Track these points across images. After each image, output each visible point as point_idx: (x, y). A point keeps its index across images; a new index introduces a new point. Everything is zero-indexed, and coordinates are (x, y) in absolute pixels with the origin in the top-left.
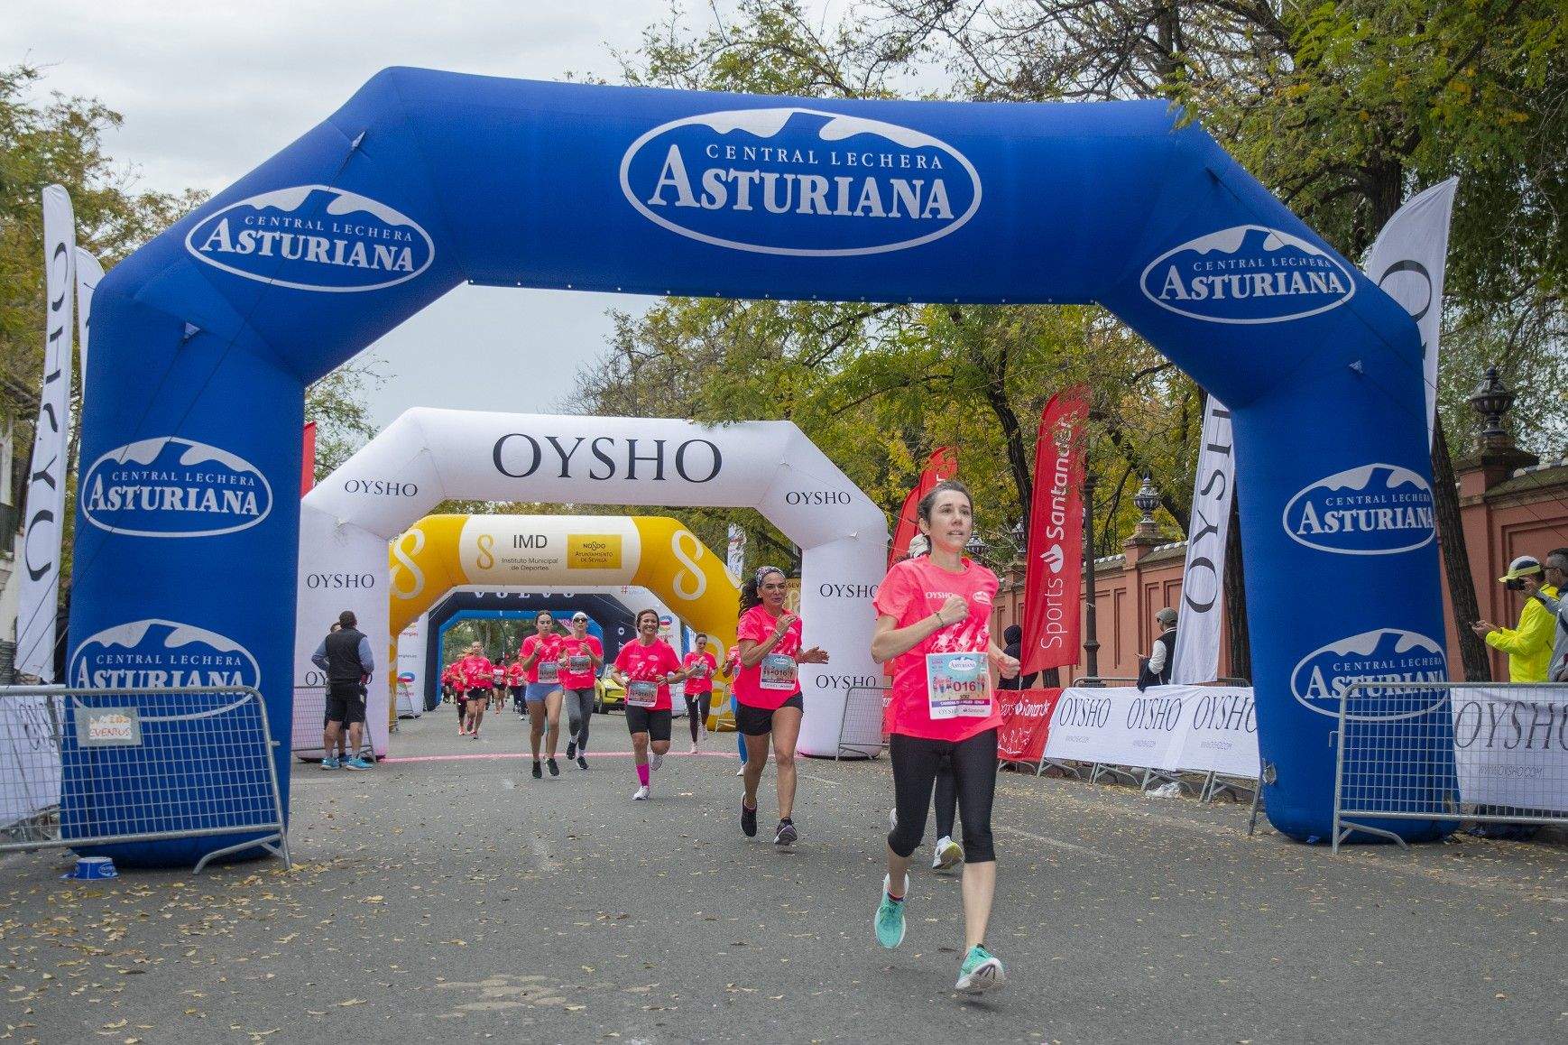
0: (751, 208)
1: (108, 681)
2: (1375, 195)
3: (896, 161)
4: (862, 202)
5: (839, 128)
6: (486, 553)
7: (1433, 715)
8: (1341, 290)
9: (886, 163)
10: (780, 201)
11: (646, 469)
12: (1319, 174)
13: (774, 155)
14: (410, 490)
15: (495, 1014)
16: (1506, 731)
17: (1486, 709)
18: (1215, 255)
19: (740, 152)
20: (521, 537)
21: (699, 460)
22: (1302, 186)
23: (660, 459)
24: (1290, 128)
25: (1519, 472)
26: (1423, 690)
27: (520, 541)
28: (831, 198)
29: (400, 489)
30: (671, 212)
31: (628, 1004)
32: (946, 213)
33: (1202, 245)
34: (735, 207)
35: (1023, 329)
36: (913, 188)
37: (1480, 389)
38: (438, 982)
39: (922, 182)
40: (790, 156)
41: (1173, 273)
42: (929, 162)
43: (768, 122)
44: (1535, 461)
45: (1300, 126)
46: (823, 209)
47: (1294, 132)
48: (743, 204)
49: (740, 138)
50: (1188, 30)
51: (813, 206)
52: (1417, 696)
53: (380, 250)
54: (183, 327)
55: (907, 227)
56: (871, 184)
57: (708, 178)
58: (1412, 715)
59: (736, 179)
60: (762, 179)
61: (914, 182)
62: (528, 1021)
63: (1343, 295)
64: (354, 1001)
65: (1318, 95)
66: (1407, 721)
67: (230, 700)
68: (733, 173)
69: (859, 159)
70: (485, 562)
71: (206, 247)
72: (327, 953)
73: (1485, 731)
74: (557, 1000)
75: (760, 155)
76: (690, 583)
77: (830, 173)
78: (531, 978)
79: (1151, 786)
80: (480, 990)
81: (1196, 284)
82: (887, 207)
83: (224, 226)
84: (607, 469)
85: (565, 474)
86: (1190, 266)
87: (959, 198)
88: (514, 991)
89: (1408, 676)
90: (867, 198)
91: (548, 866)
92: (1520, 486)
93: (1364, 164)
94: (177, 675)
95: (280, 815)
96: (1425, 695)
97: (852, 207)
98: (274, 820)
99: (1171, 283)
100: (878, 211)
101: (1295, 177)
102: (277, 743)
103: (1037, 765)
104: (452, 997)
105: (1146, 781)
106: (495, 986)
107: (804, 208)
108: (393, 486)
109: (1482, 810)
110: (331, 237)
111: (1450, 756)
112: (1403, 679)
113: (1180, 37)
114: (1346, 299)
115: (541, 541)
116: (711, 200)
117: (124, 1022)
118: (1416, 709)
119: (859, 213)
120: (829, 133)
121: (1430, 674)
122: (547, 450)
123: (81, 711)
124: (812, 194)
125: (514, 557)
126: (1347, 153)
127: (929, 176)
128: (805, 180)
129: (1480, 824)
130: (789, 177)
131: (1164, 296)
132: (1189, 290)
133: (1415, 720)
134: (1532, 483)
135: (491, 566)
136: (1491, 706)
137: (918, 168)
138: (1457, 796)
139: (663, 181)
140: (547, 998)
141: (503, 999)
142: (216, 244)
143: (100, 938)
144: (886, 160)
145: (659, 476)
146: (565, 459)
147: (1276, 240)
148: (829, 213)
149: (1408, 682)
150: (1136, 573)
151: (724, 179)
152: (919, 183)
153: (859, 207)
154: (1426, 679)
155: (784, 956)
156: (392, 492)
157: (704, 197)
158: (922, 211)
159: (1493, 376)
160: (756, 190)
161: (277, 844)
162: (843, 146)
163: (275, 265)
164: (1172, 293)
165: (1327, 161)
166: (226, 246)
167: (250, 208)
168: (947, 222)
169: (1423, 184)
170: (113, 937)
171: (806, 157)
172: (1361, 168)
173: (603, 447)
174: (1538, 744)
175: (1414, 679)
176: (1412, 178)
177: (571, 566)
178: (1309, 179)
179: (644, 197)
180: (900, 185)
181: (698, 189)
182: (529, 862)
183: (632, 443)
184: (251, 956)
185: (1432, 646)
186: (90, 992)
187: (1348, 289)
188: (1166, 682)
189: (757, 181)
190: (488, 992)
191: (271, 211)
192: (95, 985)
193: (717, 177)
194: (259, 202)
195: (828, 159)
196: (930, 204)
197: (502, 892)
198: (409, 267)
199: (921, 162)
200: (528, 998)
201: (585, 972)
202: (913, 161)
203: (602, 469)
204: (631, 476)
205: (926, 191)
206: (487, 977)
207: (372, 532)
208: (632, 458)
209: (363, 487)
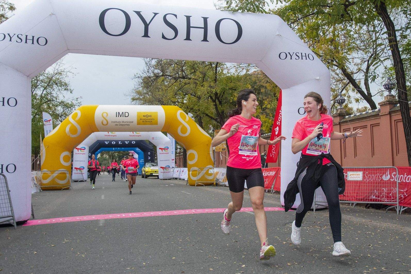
6: (105, 118)
11: (197, 34)
14: (42, 41)
20: (119, 113)
23: (205, 28)
27: (118, 114)
29: (35, 40)
70: (105, 122)
76: (184, 130)
84: (172, 33)
85: (146, 35)
108: (30, 37)
115: (127, 115)
122: (135, 19)
125: (116, 121)
135: (107, 124)
145: (205, 39)
146: (147, 26)
156: (30, 42)
173: (170, 19)
183: (188, 18)
203: (170, 33)
204: (188, 38)
207: (17, 70)
208: (189, 27)
209: (8, 37)
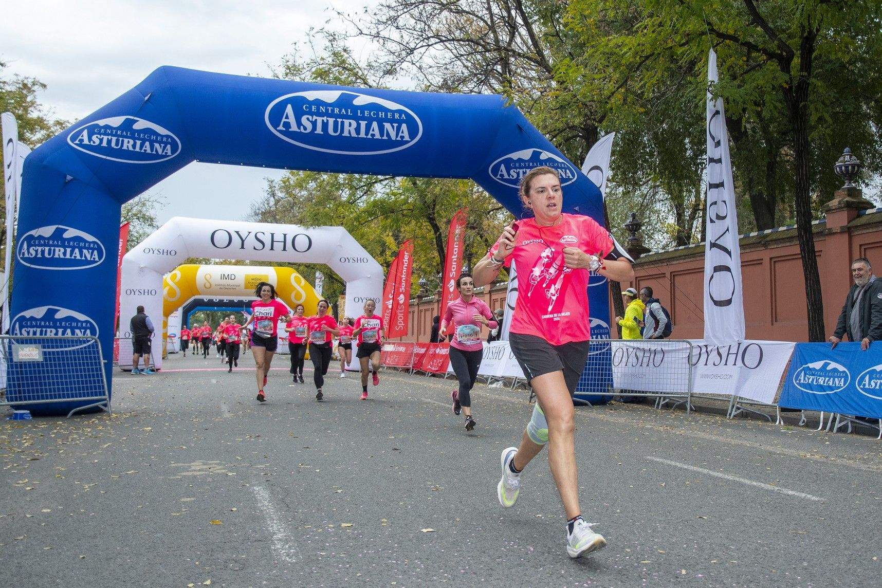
0: (322, 133)
1: (28, 333)
2: (587, 139)
3: (386, 115)
4: (371, 132)
5: (362, 100)
6: (208, 282)
7: (604, 353)
8: (571, 177)
9: (382, 116)
10: (335, 130)
11: (278, 246)
12: (565, 130)
13: (333, 111)
14: (173, 253)
15: (195, 477)
16: (633, 360)
17: (625, 350)
18: (520, 160)
19: (318, 109)
20: (224, 275)
21: (302, 243)
22: (558, 134)
23: (285, 242)
24: (552, 110)
25: (642, 256)
26: (600, 343)
27: (223, 277)
28: (358, 130)
29: (169, 253)
30: (287, 133)
31: (255, 472)
32: (407, 138)
33: (515, 156)
34: (315, 132)
35: (441, 189)
36: (393, 127)
37: (628, 221)
38: (171, 464)
39: (397, 125)
40: (340, 111)
41: (503, 167)
42: (400, 116)
43: (331, 96)
44: (649, 251)
45: (556, 109)
46: (354, 134)
47: (555, 112)
48: (319, 131)
49: (318, 103)
50: (513, 67)
51: (350, 133)
52: (597, 345)
53: (157, 145)
54: (66, 177)
55: (391, 144)
56: (375, 125)
57: (304, 119)
58: (595, 353)
59: (316, 120)
60: (327, 121)
61: (394, 124)
62: (209, 479)
63: (571, 179)
64: (133, 471)
65: (564, 95)
66: (593, 355)
67: (85, 342)
68: (315, 117)
69: (370, 114)
70: (208, 285)
71: (77, 142)
72: (124, 452)
73: (624, 360)
74: (223, 471)
75: (327, 110)
76: (298, 296)
77: (357, 119)
78: (213, 462)
79: (491, 383)
80: (190, 467)
81: (512, 172)
82: (382, 134)
83: (85, 133)
84: (261, 246)
85: (242, 247)
86: (509, 164)
87: (413, 132)
88: (205, 467)
89: (594, 337)
90: (373, 130)
91: (227, 415)
92: (643, 261)
93: (582, 126)
94: (60, 331)
95: (107, 393)
96: (601, 345)
97: (367, 134)
98: (104, 394)
99: (502, 171)
100: (378, 136)
101: (555, 130)
102: (106, 361)
103: (445, 374)
104: (177, 469)
105: (489, 381)
106: (197, 465)
107: (346, 134)
108: (165, 251)
109: (622, 391)
110: (134, 139)
111: (610, 370)
112: (593, 338)
113: (510, 71)
114: (573, 181)
115: (233, 277)
116: (305, 129)
117: (27, 480)
118: (597, 350)
119: (369, 136)
120: (356, 102)
121: (603, 336)
122: (235, 237)
123: (15, 346)
124: (349, 128)
125: (221, 284)
126: (577, 121)
127: (400, 122)
128: (347, 122)
129: (622, 397)
130: (340, 120)
131: (498, 177)
132: (509, 174)
133: (597, 355)
134: (647, 260)
135: (210, 287)
136: (627, 349)
137: (396, 119)
138: (612, 385)
139: (284, 120)
140: (219, 470)
141: (199, 470)
142: (82, 141)
143: (20, 445)
144: (382, 115)
145: (284, 249)
146: (243, 241)
147: (545, 155)
148: (357, 136)
149: (594, 339)
150: (489, 295)
151: (311, 120)
152: (395, 125)
153: (370, 135)
154: (602, 338)
155: (325, 452)
156: (165, 254)
157: (302, 127)
158: (397, 137)
159: (634, 216)
160: (325, 125)
161: (105, 405)
162: (363, 108)
163: (109, 151)
164: (502, 175)
165: (568, 124)
166: (86, 142)
167: (97, 125)
168: (407, 142)
169: (607, 133)
170: (26, 445)
171: (347, 112)
172: (581, 128)
173: (260, 236)
174: (645, 365)
175: (597, 338)
176: (603, 133)
177: (246, 287)
178: (561, 131)
179: (275, 126)
180: (387, 126)
181: (299, 124)
182: (219, 413)
183: (273, 235)
184: (89, 453)
185: (604, 325)
186: (13, 468)
187: (573, 176)
188: (498, 340)
189: (325, 121)
190: (193, 468)
191: (107, 127)
192: (15, 465)
193: (308, 119)
194: (102, 122)
195: (357, 113)
196: (400, 134)
197: (205, 426)
198: (169, 153)
199: (397, 116)
200: (211, 470)
201: (237, 459)
202: (393, 116)
203: (260, 246)
204: (272, 249)
205: (399, 128)
206: (194, 461)
207: (156, 271)
208: (273, 241)
209: (151, 251)
